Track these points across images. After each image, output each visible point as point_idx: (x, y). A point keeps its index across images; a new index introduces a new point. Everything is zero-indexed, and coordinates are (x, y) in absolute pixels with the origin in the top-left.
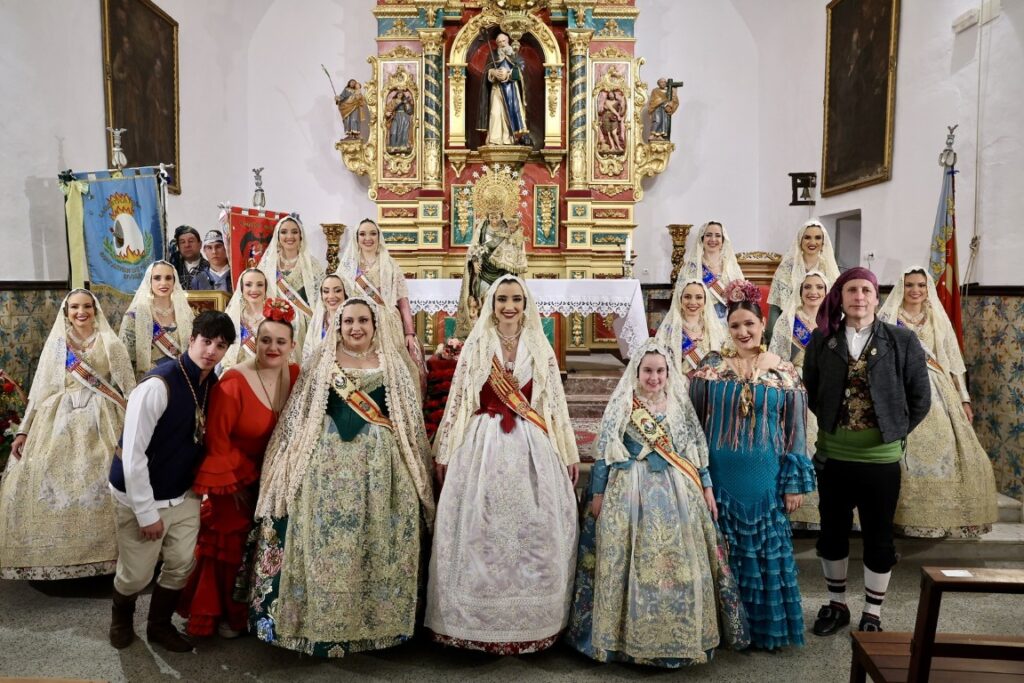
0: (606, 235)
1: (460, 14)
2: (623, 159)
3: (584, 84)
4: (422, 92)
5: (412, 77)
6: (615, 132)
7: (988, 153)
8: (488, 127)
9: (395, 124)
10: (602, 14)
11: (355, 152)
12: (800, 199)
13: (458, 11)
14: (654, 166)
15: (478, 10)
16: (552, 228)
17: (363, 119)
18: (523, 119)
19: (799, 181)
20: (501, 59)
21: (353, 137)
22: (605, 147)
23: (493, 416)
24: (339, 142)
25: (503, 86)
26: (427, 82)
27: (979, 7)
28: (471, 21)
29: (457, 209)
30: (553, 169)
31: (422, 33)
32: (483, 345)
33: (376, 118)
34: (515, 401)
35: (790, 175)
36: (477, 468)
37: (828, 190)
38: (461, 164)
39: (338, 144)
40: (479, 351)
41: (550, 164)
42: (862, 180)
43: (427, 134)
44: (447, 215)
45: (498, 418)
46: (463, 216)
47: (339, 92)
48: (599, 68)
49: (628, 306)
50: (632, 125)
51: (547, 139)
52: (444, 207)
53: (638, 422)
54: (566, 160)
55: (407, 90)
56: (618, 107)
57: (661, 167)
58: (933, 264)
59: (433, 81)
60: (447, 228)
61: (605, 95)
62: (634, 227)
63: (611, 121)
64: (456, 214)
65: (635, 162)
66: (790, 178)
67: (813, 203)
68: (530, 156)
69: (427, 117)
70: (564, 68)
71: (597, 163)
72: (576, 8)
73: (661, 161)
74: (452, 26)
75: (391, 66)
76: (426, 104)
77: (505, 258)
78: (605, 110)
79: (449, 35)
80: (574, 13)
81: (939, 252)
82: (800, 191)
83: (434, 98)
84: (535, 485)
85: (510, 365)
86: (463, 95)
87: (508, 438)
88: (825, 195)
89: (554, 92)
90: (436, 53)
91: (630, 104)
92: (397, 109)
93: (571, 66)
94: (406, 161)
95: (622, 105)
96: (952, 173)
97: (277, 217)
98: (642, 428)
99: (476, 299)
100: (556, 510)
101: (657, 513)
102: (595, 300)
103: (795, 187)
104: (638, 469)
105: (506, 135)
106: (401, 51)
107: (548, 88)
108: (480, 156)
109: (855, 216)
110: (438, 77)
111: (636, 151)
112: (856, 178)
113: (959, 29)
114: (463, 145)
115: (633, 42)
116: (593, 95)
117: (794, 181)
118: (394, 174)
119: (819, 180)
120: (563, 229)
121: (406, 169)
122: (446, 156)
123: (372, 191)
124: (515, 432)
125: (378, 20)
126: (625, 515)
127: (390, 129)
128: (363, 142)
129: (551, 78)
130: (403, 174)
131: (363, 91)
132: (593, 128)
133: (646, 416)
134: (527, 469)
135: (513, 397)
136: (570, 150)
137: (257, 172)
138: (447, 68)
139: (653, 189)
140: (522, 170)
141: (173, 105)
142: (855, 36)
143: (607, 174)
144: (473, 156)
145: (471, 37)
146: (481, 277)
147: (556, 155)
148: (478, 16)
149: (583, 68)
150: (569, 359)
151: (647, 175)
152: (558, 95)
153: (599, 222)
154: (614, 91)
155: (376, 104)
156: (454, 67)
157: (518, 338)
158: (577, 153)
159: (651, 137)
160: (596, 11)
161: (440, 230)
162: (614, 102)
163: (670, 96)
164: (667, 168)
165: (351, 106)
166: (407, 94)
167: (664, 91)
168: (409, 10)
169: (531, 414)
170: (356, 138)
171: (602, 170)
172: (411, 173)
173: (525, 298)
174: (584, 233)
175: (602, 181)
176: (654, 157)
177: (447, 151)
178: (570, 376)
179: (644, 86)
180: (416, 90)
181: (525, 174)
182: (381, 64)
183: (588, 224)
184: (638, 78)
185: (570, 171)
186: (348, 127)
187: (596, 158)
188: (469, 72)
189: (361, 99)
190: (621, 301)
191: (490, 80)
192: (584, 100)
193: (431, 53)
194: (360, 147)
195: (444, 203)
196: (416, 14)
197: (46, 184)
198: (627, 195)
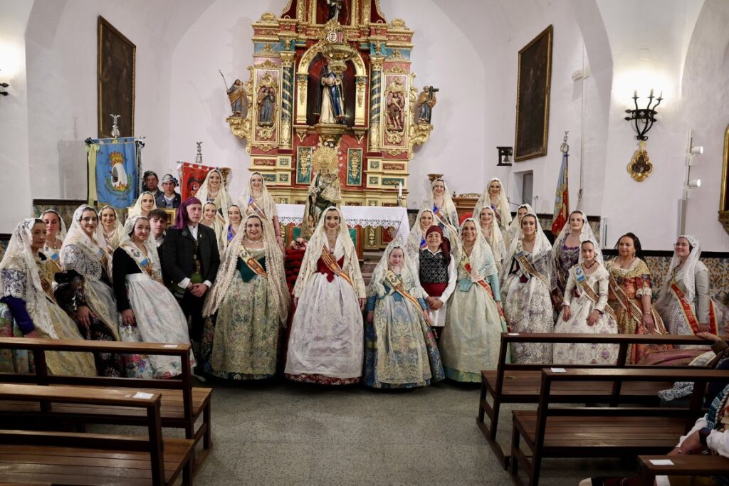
0: (391, 180)
1: (305, 43)
2: (402, 134)
3: (379, 88)
4: (281, 89)
5: (275, 80)
6: (397, 117)
7: (586, 146)
8: (320, 112)
9: (263, 108)
10: (391, 46)
11: (238, 124)
12: (503, 162)
13: (304, 41)
14: (421, 139)
15: (316, 41)
16: (358, 174)
17: (243, 104)
18: (342, 108)
19: (502, 152)
20: (330, 71)
21: (237, 115)
22: (391, 126)
23: (323, 273)
24: (228, 117)
25: (330, 88)
26: (284, 84)
27: (582, 69)
28: (312, 47)
29: (300, 161)
30: (359, 139)
31: (282, 54)
32: (318, 240)
33: (252, 103)
34: (334, 267)
35: (498, 148)
36: (315, 297)
37: (518, 158)
38: (304, 134)
39: (228, 119)
40: (316, 243)
41: (358, 135)
42: (533, 154)
43: (283, 115)
44: (294, 165)
45: (326, 275)
46: (304, 165)
47: (229, 87)
48: (388, 78)
49: (400, 223)
50: (408, 113)
51: (356, 121)
52: (292, 160)
53: (388, 277)
54: (367, 134)
55: (272, 87)
56: (399, 102)
57: (425, 140)
58: (557, 203)
59: (288, 83)
60: (294, 173)
61: (392, 94)
62: (408, 175)
63: (395, 111)
64: (300, 164)
65: (409, 136)
66: (498, 150)
67: (510, 165)
68: (346, 130)
69: (284, 105)
70: (367, 78)
71: (386, 136)
72: (375, 43)
73: (425, 136)
74: (300, 50)
75: (262, 72)
76: (283, 97)
77: (329, 195)
78: (392, 104)
79: (298, 55)
80: (374, 45)
81: (560, 197)
82: (503, 157)
83: (288, 93)
84: (342, 305)
85: (332, 250)
86: (306, 92)
87: (330, 284)
88: (516, 161)
89: (361, 92)
90: (290, 66)
91: (407, 100)
92: (265, 99)
93: (372, 77)
94: (270, 131)
95: (402, 101)
96: (566, 156)
97: (208, 169)
98: (390, 280)
99: (313, 217)
100: (352, 317)
101: (400, 318)
102: (381, 219)
103: (500, 155)
104: (389, 299)
105: (332, 118)
106: (268, 63)
107: (357, 89)
108: (315, 129)
109: (530, 173)
110: (290, 81)
111: (410, 129)
112: (530, 153)
113: (575, 78)
114: (305, 122)
115: (410, 63)
116: (385, 95)
117: (500, 152)
118: (262, 139)
119: (513, 152)
120: (364, 175)
121: (269, 136)
122: (295, 129)
123: (248, 148)
124: (333, 281)
125: (255, 44)
126: (385, 320)
127: (260, 111)
128: (243, 118)
129: (359, 84)
130: (268, 139)
131: (244, 86)
132: (384, 115)
133: (392, 274)
134: (338, 298)
135: (333, 265)
136: (370, 127)
137: (199, 144)
138: (297, 75)
139: (419, 153)
140: (341, 139)
141: (132, 95)
142: (532, 72)
143: (392, 143)
144: (311, 129)
145: (312, 57)
146: (316, 205)
147: (361, 130)
148: (317, 44)
149: (379, 79)
150: (365, 254)
151: (416, 144)
152: (364, 94)
153: (386, 172)
154: (397, 93)
155: (252, 95)
156: (300, 75)
157: (336, 237)
158: (374, 130)
159: (419, 121)
160: (388, 44)
161: (290, 174)
162: (397, 99)
163: (431, 97)
164: (429, 140)
165: (236, 96)
166: (271, 90)
167: (427, 94)
168: (274, 39)
169: (342, 274)
170: (239, 116)
171: (389, 140)
172: (273, 139)
173: (340, 218)
174: (377, 178)
175: (389, 147)
176: (421, 133)
177: (295, 126)
178: (365, 263)
179: (415, 90)
180: (277, 87)
181: (342, 141)
182: (256, 71)
183: (380, 173)
184: (412, 86)
185: (370, 141)
186: (234, 108)
187: (385, 133)
188: (310, 78)
189: (243, 92)
190: (395, 220)
191: (323, 84)
192: (379, 98)
193: (287, 66)
194: (242, 121)
195: (293, 157)
196: (278, 41)
197: (67, 144)
198: (404, 156)
